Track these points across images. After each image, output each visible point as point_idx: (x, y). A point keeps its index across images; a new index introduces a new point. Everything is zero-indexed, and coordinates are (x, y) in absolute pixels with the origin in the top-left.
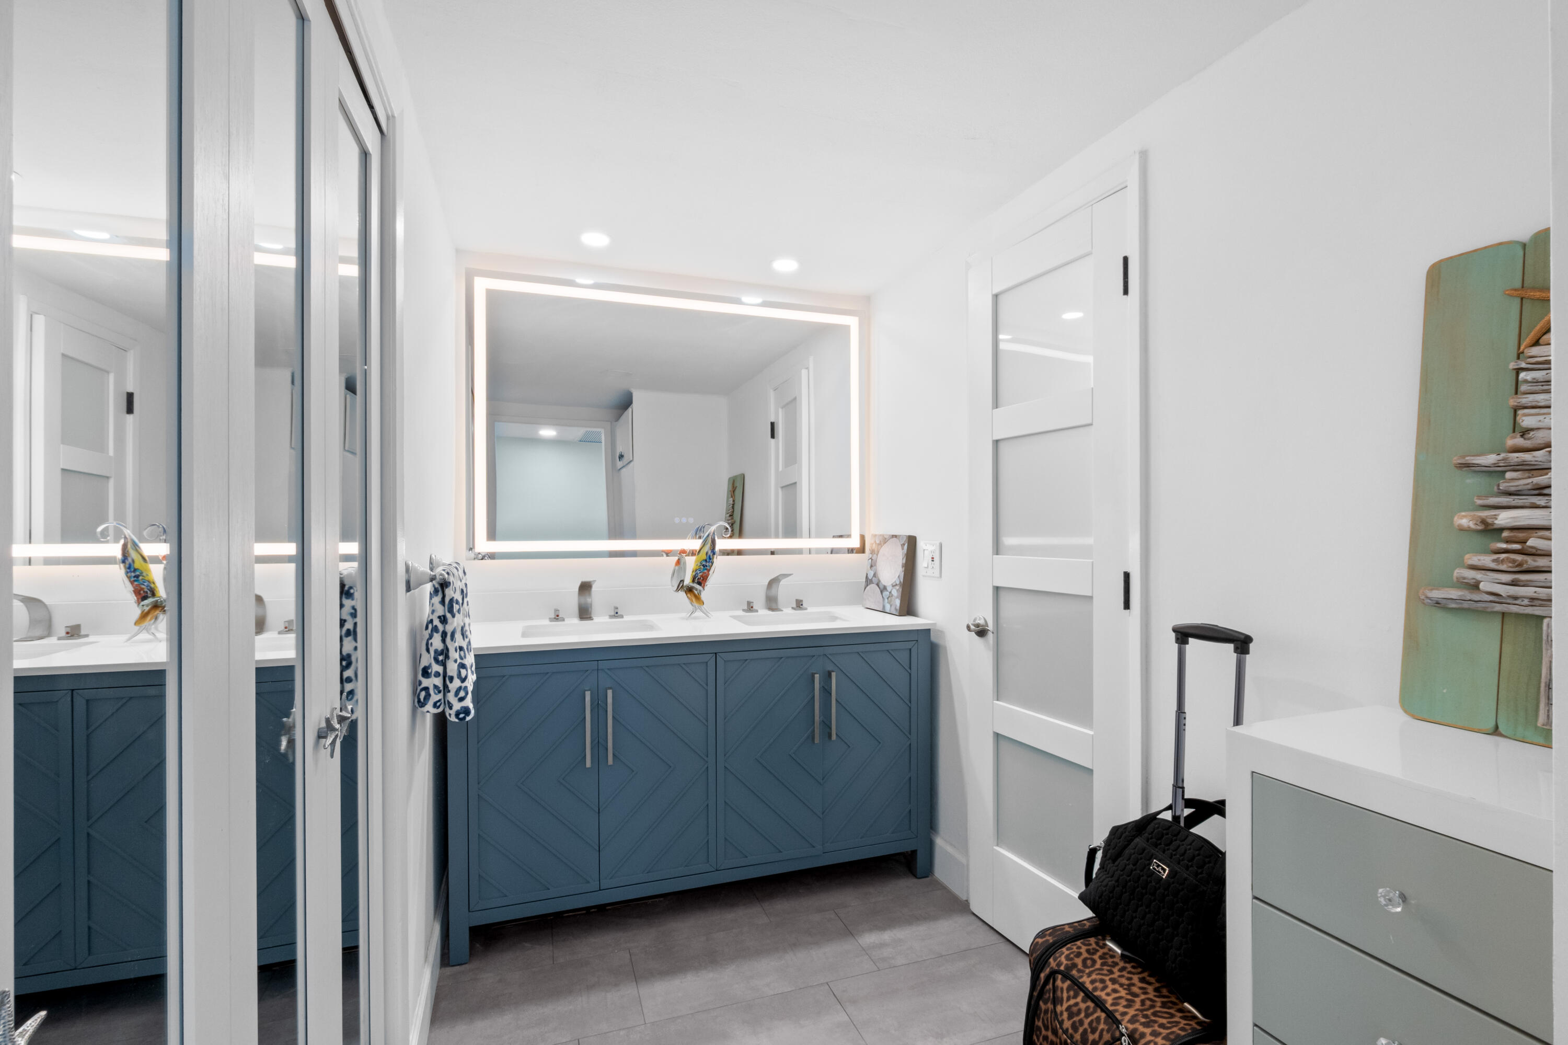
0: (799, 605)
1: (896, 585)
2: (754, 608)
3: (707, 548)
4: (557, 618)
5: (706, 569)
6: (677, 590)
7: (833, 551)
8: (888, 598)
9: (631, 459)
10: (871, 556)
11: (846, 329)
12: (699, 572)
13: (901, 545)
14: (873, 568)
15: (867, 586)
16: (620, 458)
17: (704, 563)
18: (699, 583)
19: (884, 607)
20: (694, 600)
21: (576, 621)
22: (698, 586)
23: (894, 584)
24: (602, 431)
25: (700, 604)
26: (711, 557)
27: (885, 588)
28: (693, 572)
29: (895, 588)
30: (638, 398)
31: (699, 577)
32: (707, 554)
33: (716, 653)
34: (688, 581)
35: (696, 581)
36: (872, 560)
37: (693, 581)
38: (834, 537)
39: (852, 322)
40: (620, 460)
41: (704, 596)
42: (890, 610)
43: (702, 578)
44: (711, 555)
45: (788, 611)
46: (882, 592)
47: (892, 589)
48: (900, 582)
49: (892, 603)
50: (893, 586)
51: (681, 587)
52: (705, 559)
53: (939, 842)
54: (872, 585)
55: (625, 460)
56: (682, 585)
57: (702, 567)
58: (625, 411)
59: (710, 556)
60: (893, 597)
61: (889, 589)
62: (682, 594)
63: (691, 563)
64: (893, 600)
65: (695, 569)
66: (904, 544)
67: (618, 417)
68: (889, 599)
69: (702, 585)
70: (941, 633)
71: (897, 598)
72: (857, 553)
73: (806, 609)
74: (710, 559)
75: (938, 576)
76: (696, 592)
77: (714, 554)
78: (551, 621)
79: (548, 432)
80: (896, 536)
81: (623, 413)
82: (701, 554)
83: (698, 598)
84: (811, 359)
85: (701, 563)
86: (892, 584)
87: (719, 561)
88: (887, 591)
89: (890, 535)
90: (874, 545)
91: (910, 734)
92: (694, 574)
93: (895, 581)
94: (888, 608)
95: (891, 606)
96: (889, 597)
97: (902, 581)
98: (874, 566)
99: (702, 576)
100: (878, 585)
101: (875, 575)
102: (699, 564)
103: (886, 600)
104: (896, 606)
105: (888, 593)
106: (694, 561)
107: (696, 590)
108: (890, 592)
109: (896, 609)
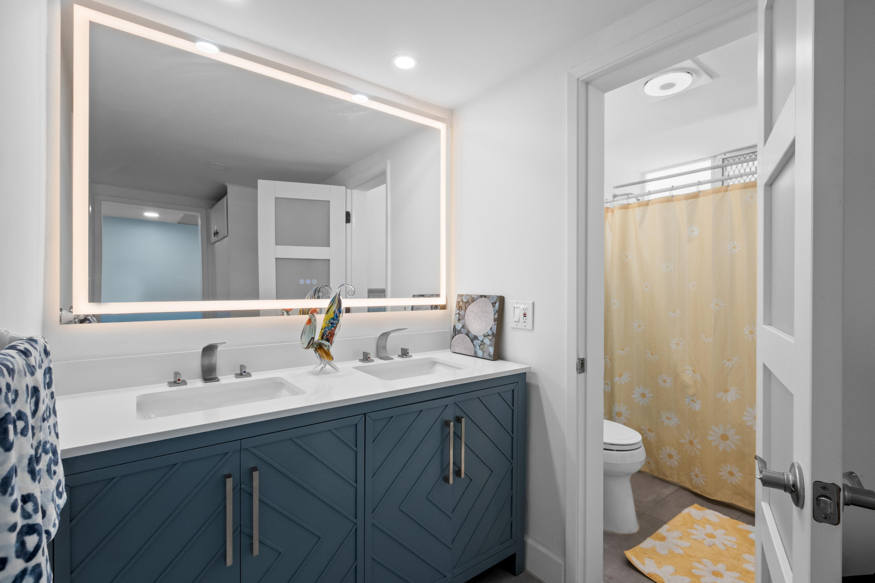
0: (404, 353)
1: (489, 335)
2: (371, 358)
3: (334, 307)
4: (177, 381)
5: (333, 327)
6: (308, 347)
7: (413, 308)
8: (479, 346)
9: (226, 235)
10: (458, 311)
11: (437, 131)
12: (327, 329)
13: (492, 303)
14: (462, 321)
15: (456, 335)
16: (215, 234)
17: (332, 321)
18: (328, 340)
19: (475, 352)
20: (324, 356)
21: (199, 384)
22: (327, 342)
23: (485, 335)
24: (199, 215)
25: (330, 359)
26: (338, 315)
27: (476, 338)
28: (322, 329)
29: (488, 338)
30: (231, 189)
31: (327, 334)
32: (334, 312)
33: (365, 414)
34: (317, 337)
35: (325, 338)
36: (459, 315)
37: (322, 338)
38: (414, 296)
39: (441, 126)
40: (215, 236)
41: (333, 350)
42: (483, 355)
43: (329, 335)
44: (338, 313)
45: (397, 359)
46: (472, 341)
47: (483, 339)
48: (493, 333)
49: (484, 350)
50: (485, 336)
51: (311, 344)
52: (333, 317)
53: (530, 541)
54: (460, 335)
55: (220, 236)
56: (312, 342)
57: (330, 325)
58: (217, 202)
59: (336, 315)
60: (486, 345)
61: (481, 338)
62: (311, 351)
63: (321, 320)
64: (486, 347)
65: (324, 327)
66: (495, 303)
67: (212, 206)
68: (481, 346)
69: (330, 341)
70: (534, 374)
71: (490, 346)
72: (441, 309)
73: (411, 356)
74: (337, 317)
75: (531, 328)
76: (326, 348)
77: (340, 312)
78: (170, 387)
79: (151, 214)
80: (485, 296)
81: (216, 204)
82: (329, 313)
83: (328, 354)
84: (389, 162)
85: (329, 321)
86: (484, 335)
87: (344, 317)
88: (479, 340)
89: (478, 295)
90: (461, 303)
91: (512, 460)
92: (323, 331)
93: (487, 332)
94: (480, 353)
95: (484, 352)
96: (481, 345)
97: (495, 332)
98: (462, 319)
99: (329, 333)
100: (467, 335)
101: (463, 327)
102: (328, 322)
103: (478, 348)
104: (490, 352)
105: (480, 342)
106: (323, 319)
107: (326, 346)
108: (482, 341)
109: (490, 355)
